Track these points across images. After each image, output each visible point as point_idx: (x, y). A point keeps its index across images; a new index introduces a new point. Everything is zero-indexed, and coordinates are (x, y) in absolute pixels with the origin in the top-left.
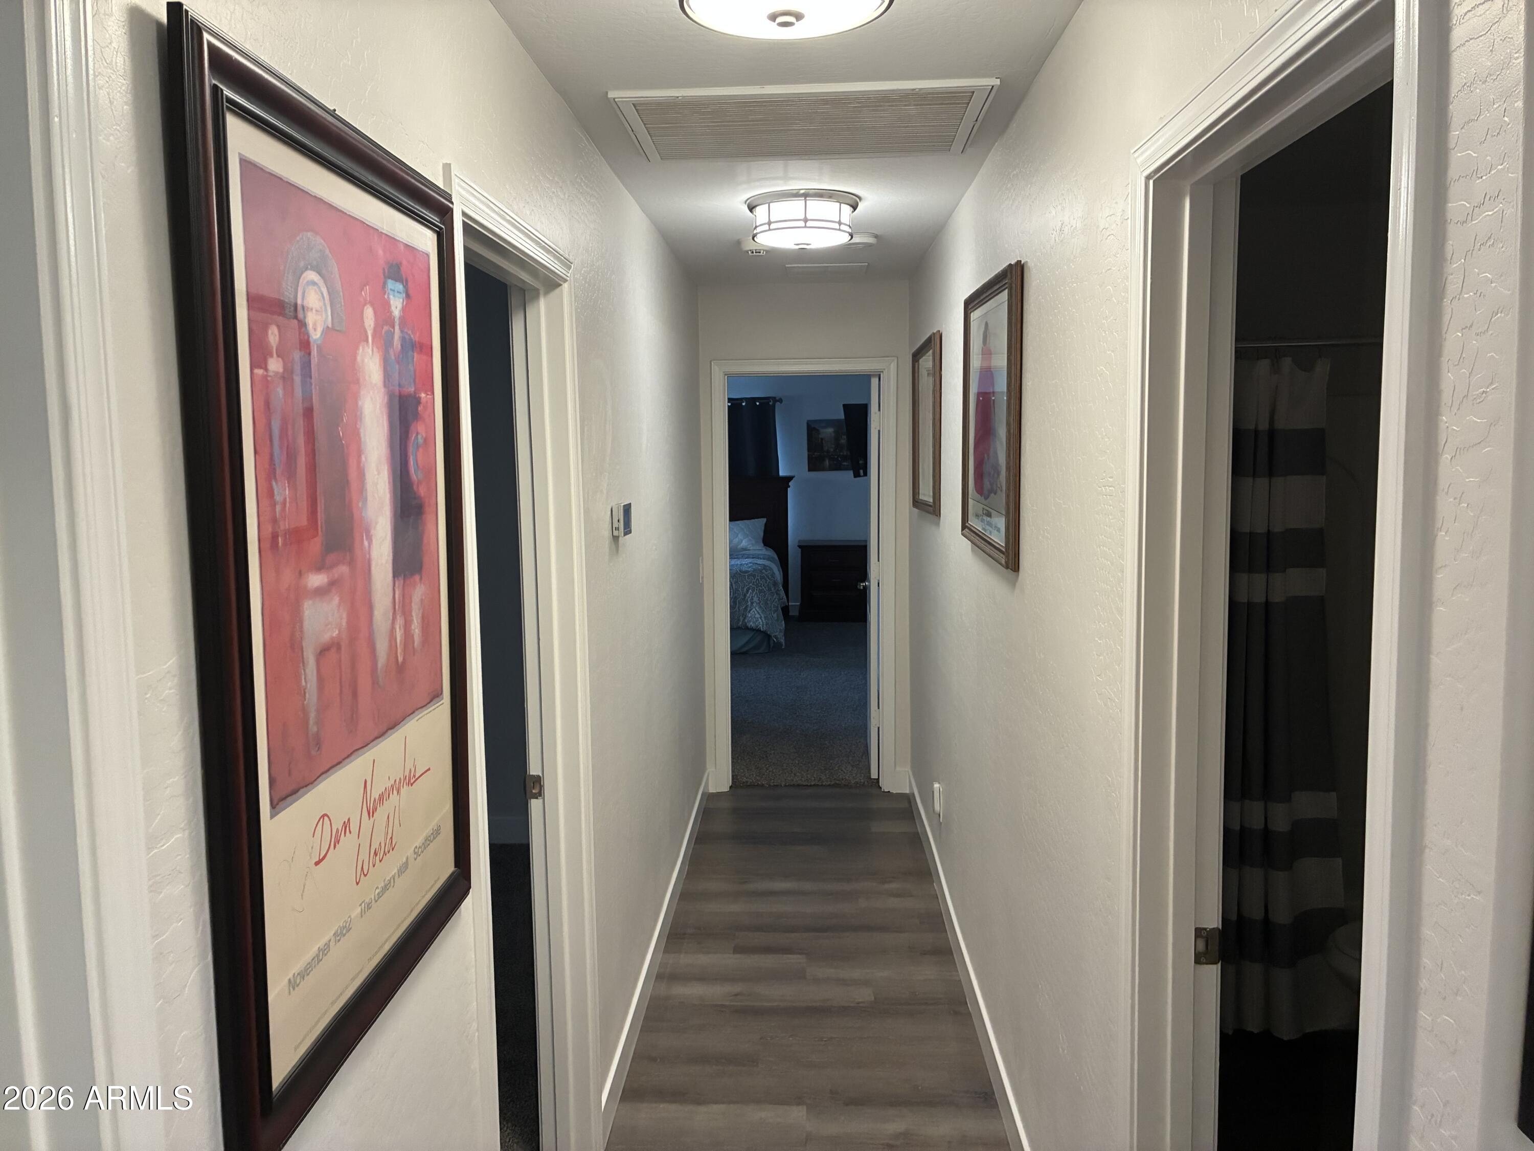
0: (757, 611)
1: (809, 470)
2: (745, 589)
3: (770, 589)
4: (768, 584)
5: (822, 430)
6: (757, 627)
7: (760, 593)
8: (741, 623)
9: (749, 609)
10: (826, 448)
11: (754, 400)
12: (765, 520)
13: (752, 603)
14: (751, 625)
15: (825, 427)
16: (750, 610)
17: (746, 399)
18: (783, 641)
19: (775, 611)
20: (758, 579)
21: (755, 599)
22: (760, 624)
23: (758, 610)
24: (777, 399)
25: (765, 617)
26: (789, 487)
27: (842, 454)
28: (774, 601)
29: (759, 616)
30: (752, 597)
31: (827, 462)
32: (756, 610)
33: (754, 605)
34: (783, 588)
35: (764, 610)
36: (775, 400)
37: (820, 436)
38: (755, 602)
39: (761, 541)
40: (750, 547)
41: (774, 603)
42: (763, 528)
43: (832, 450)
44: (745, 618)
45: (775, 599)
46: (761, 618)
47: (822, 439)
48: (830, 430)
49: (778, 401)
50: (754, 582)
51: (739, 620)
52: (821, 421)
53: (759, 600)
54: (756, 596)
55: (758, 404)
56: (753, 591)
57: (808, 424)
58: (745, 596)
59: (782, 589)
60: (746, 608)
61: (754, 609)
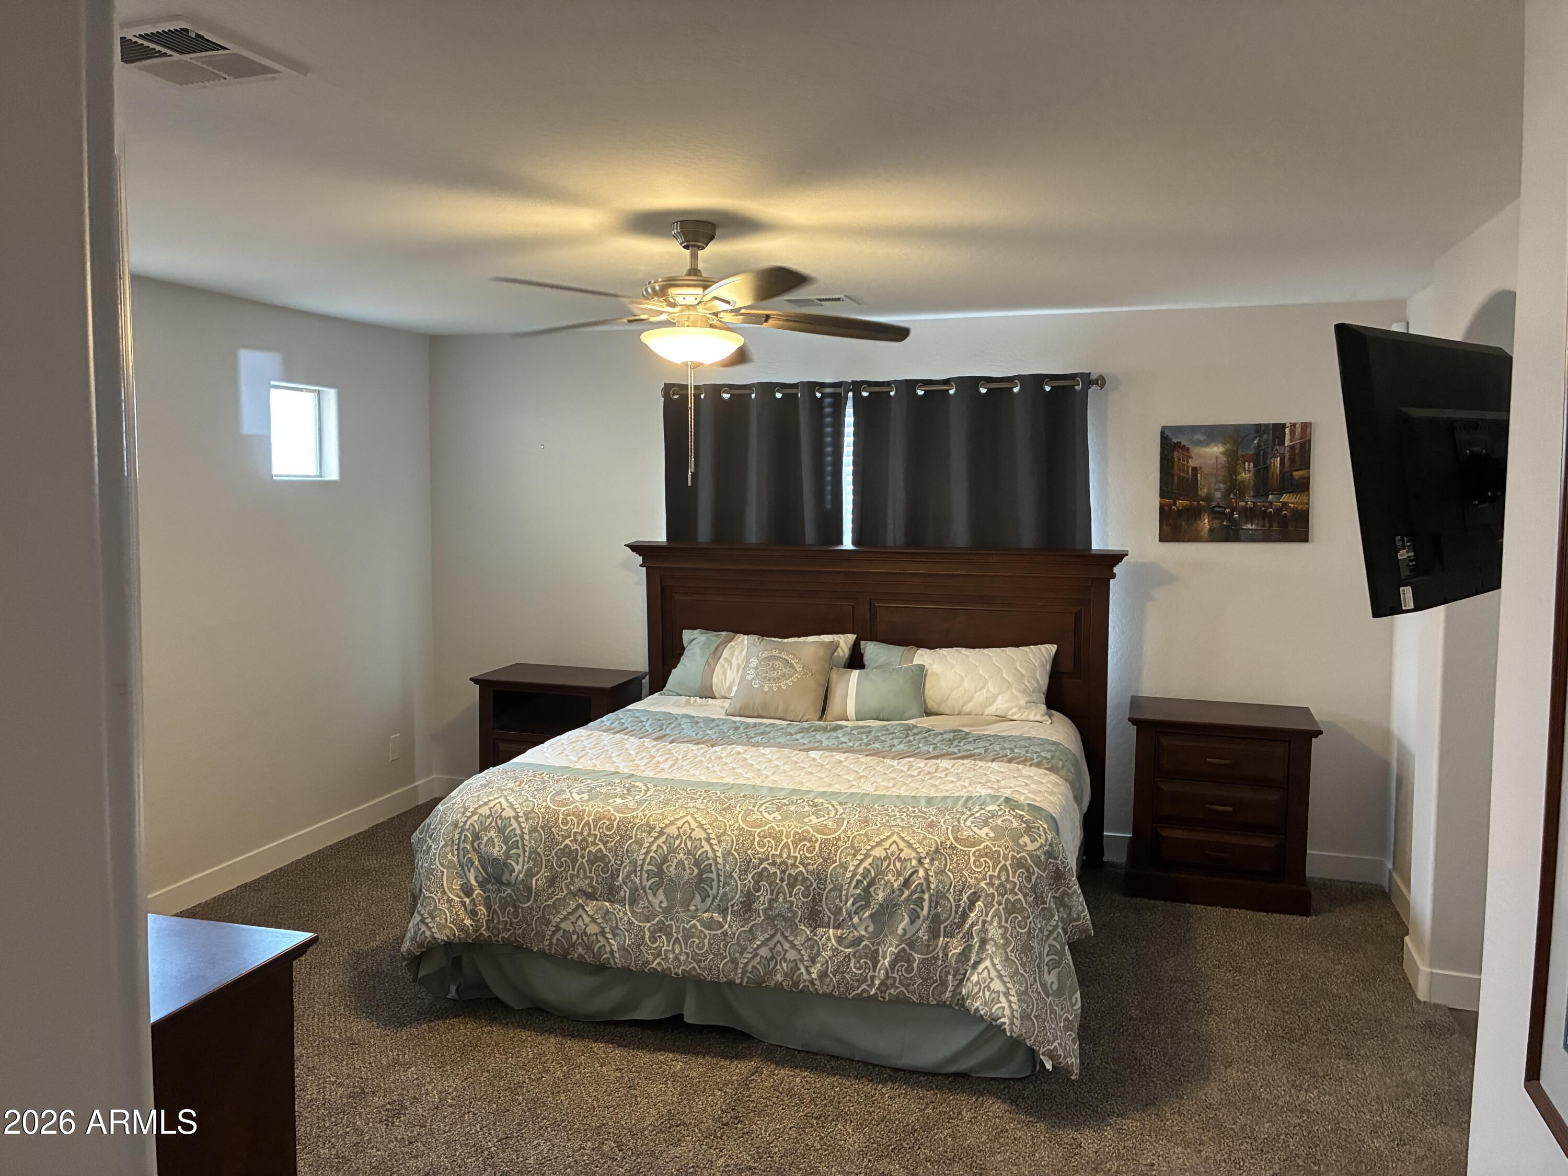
0: (998, 971)
1: (1162, 539)
2: (965, 898)
3: (1039, 899)
4: (1035, 886)
5: (1196, 451)
6: (996, 1020)
7: (1008, 912)
8: (948, 994)
9: (973, 958)
10: (1203, 492)
11: (1040, 379)
12: (1053, 648)
13: (983, 942)
14: (977, 1010)
15: (1200, 443)
16: (977, 963)
17: (1021, 378)
18: (1073, 1061)
19: (1054, 965)
20: (1004, 868)
21: (994, 931)
22: (1004, 1016)
23: (999, 967)
24: (1093, 377)
25: (1018, 994)
26: (1113, 576)
27: (1242, 504)
28: (1051, 932)
29: (1001, 988)
30: (984, 922)
31: (1205, 523)
32: (994, 965)
33: (990, 948)
34: (1081, 886)
35: (1017, 972)
36: (1088, 380)
37: (1192, 463)
38: (992, 939)
39: (1043, 698)
40: (1015, 714)
41: (1051, 941)
42: (1048, 667)
43: (1218, 495)
44: (962, 980)
45: (1056, 927)
46: (1007, 994)
47: (1194, 469)
48: (1216, 451)
49: (1096, 382)
50: (991, 877)
51: (944, 983)
52: (1194, 429)
53: (1004, 936)
54: (995, 923)
55: (1048, 389)
56: (988, 905)
57: (1162, 433)
58: (964, 916)
59: (1079, 891)
60: (965, 954)
61: (987, 963)
